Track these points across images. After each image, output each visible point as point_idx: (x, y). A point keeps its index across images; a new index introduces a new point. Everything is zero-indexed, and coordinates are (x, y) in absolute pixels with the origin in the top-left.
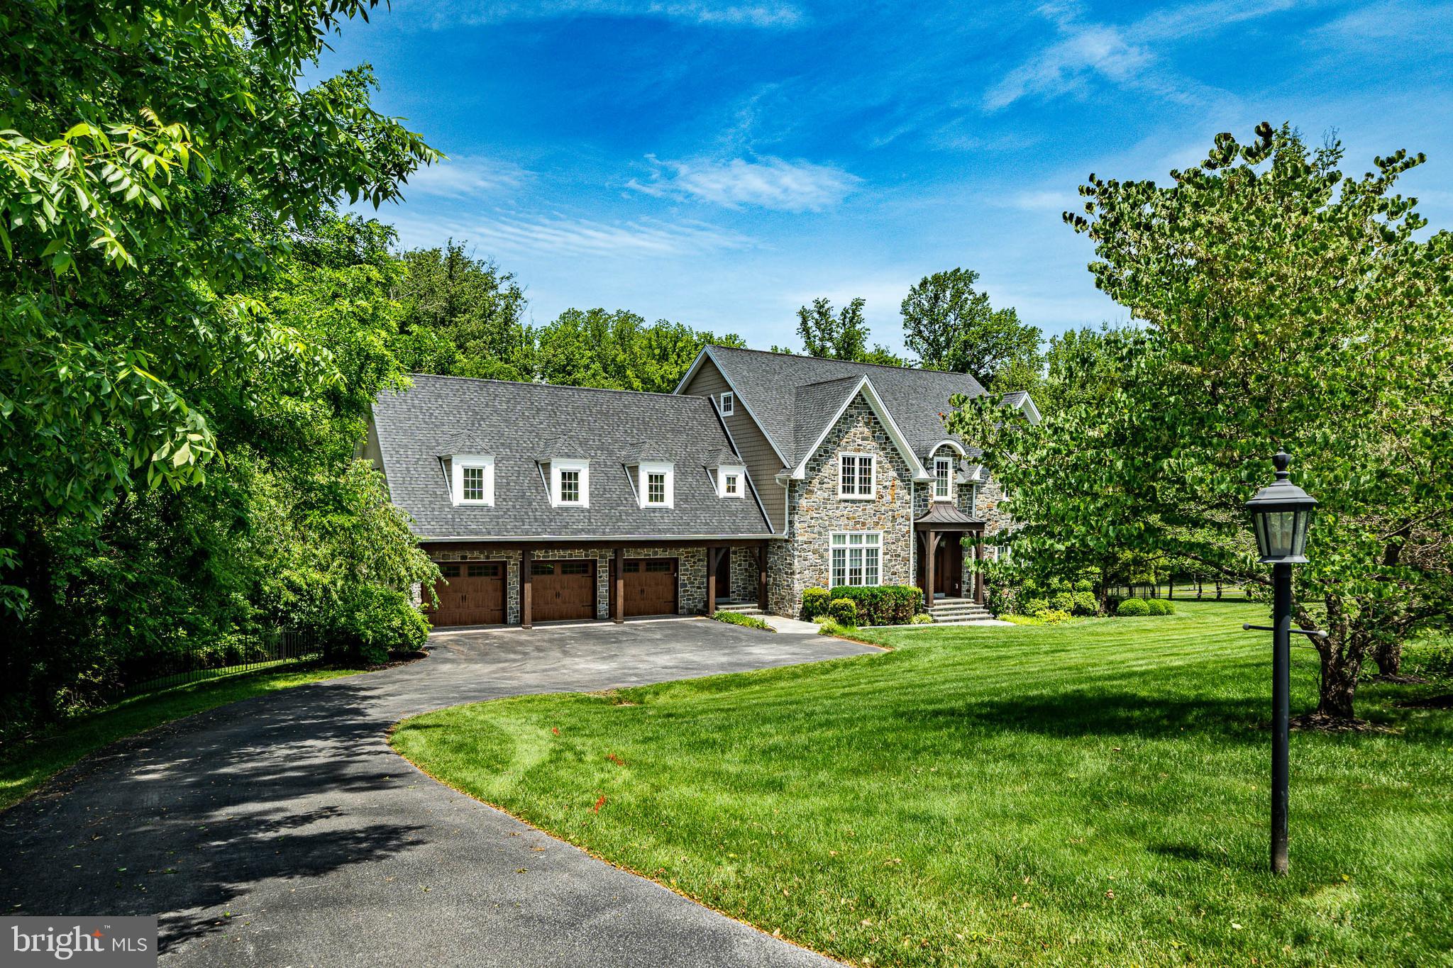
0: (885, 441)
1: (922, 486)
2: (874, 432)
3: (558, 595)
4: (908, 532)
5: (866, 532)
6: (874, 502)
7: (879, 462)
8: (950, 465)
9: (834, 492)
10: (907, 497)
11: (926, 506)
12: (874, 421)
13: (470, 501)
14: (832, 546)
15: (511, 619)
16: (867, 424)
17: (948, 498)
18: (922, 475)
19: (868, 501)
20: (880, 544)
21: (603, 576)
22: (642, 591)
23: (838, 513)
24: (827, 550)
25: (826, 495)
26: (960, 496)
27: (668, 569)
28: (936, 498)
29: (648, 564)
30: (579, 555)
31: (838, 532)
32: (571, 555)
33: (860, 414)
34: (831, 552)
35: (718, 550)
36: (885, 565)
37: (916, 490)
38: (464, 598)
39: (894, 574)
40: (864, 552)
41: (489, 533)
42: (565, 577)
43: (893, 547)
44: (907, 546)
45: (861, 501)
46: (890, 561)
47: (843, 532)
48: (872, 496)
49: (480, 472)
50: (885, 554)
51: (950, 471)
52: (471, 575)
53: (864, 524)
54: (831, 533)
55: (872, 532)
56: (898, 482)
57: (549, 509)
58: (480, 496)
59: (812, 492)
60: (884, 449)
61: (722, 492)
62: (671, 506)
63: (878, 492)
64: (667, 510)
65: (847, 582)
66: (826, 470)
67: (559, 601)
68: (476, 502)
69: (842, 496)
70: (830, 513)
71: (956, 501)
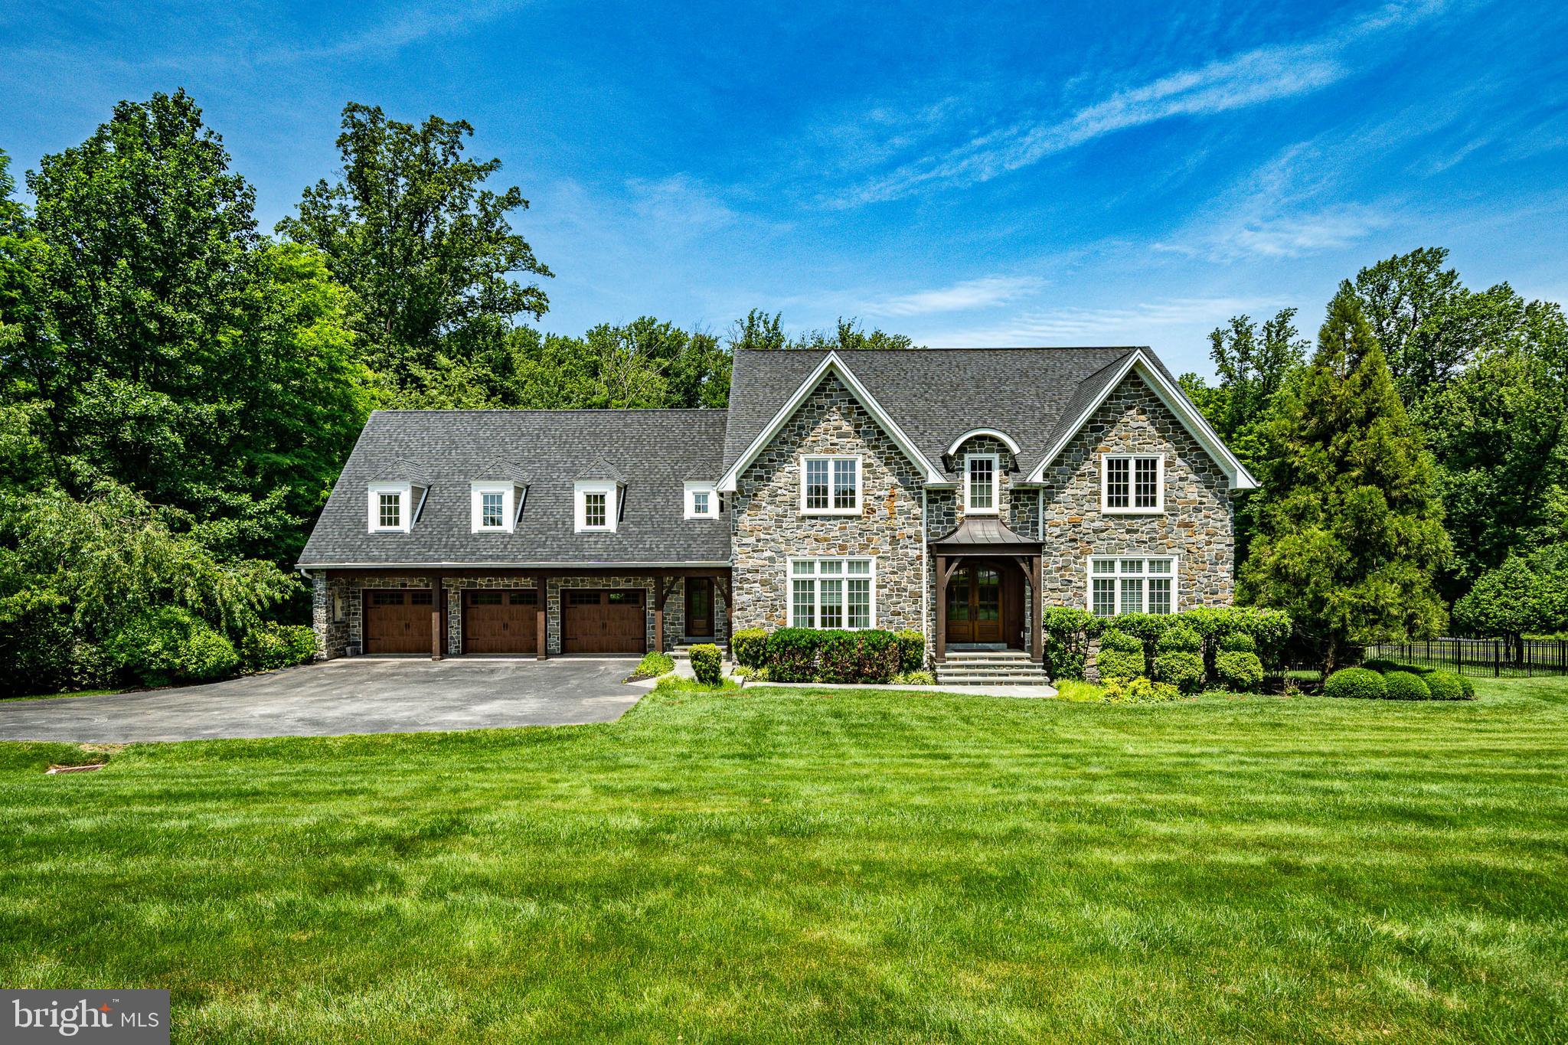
0: (876, 436)
1: (942, 496)
2: (858, 426)
3: (506, 626)
4: (919, 558)
5: (845, 558)
6: (859, 517)
7: (866, 466)
8: (996, 463)
9: (793, 506)
10: (917, 511)
11: (952, 522)
12: (855, 408)
14: (792, 576)
15: (452, 649)
16: (846, 416)
17: (994, 510)
18: (935, 478)
19: (850, 517)
20: (872, 574)
22: (604, 626)
23: (800, 533)
24: (784, 581)
25: (780, 511)
26: (1014, 507)
27: (637, 602)
28: (969, 510)
30: (527, 583)
31: (801, 558)
32: (516, 584)
33: (834, 403)
34: (790, 585)
36: (879, 603)
37: (930, 501)
38: (407, 626)
39: (895, 614)
40: (845, 585)
43: (895, 578)
44: (918, 576)
45: (837, 517)
46: (889, 596)
47: (810, 558)
48: (858, 510)
49: (397, 498)
50: (880, 587)
51: (996, 474)
52: (414, 603)
53: (843, 548)
54: (789, 559)
55: (856, 557)
56: (899, 491)
58: (397, 523)
59: (759, 507)
60: (875, 447)
61: (689, 513)
62: (613, 530)
63: (865, 505)
64: (607, 534)
65: (818, 625)
66: (781, 479)
67: (507, 632)
68: (393, 528)
69: (805, 510)
70: (788, 534)
71: (1007, 514)
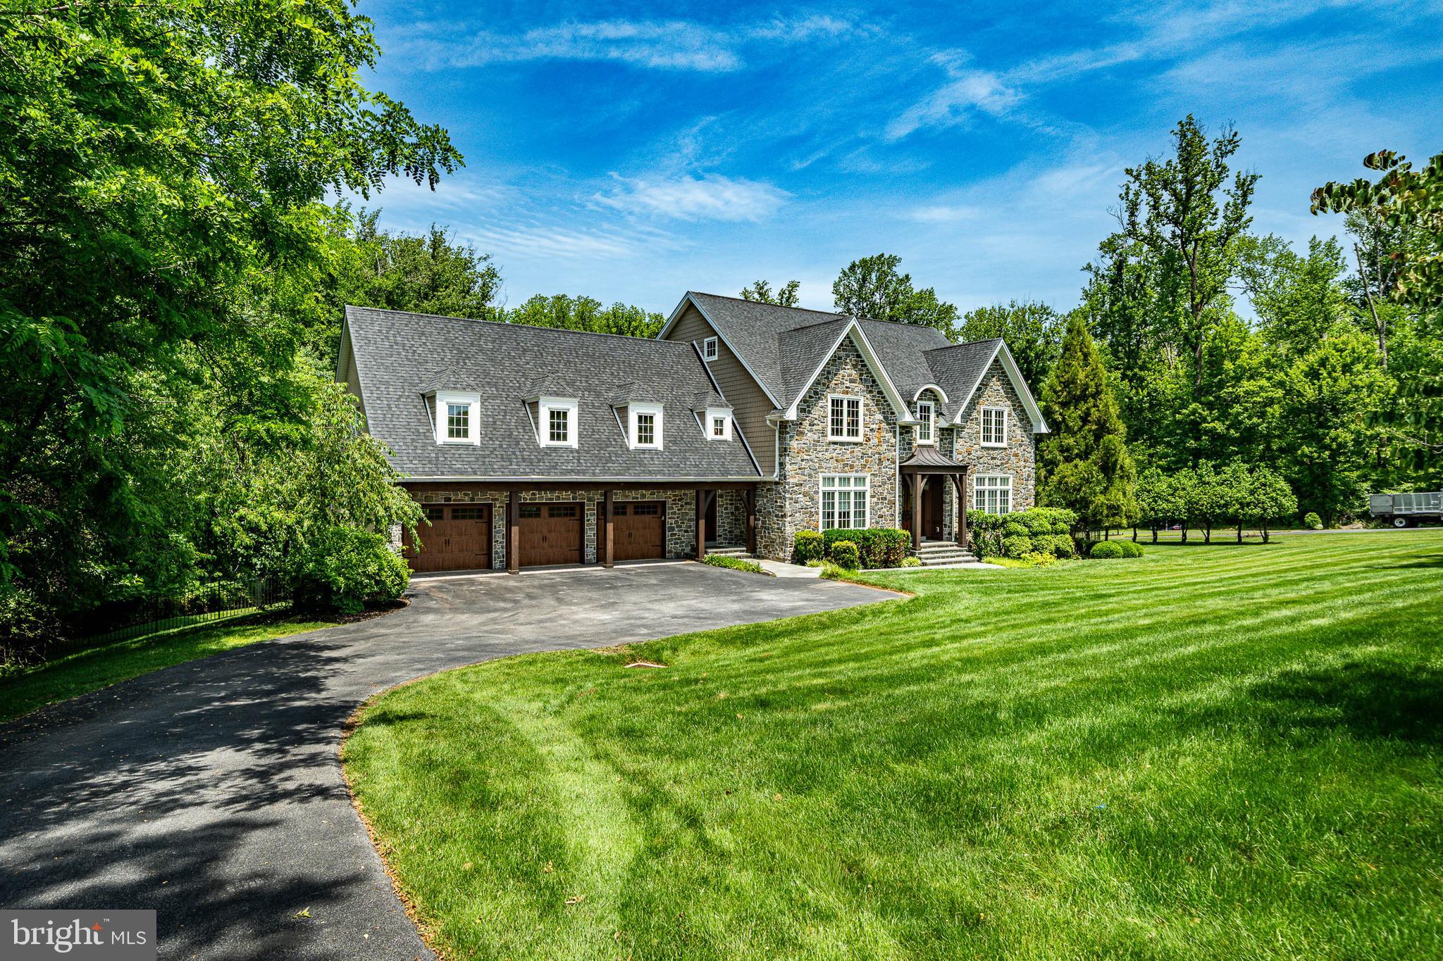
0: (872, 384)
1: (906, 429)
2: (861, 375)
3: (544, 539)
4: (894, 475)
5: (854, 474)
6: (861, 444)
7: (866, 405)
8: (932, 409)
9: (824, 434)
10: (893, 440)
11: (910, 449)
12: (861, 365)
13: (456, 440)
14: (822, 488)
15: (497, 563)
16: (855, 366)
17: (930, 442)
18: (908, 418)
19: (856, 444)
20: (867, 488)
21: (591, 519)
22: (630, 535)
23: (828, 455)
24: (817, 492)
25: (816, 437)
26: (941, 440)
27: (655, 513)
28: (920, 442)
29: (636, 508)
30: (566, 497)
31: (828, 475)
32: (558, 498)
33: (848, 356)
34: (821, 495)
35: (707, 493)
36: (872, 508)
37: (901, 434)
38: (447, 542)
39: (881, 516)
40: (852, 495)
41: (475, 473)
42: (553, 520)
43: (880, 490)
44: (893, 489)
45: (849, 444)
46: (877, 503)
47: (832, 474)
48: (860, 439)
49: (465, 409)
50: (872, 497)
51: (933, 416)
52: (454, 518)
53: (852, 467)
54: (821, 475)
55: (860, 475)
56: (884, 425)
57: (537, 448)
58: (466, 435)
59: (802, 433)
60: (871, 392)
61: (710, 434)
62: (661, 448)
63: (865, 435)
64: (657, 452)
65: (836, 526)
66: (816, 412)
67: (545, 545)
68: (461, 440)
69: (830, 438)
70: (820, 455)
71: (938, 444)
